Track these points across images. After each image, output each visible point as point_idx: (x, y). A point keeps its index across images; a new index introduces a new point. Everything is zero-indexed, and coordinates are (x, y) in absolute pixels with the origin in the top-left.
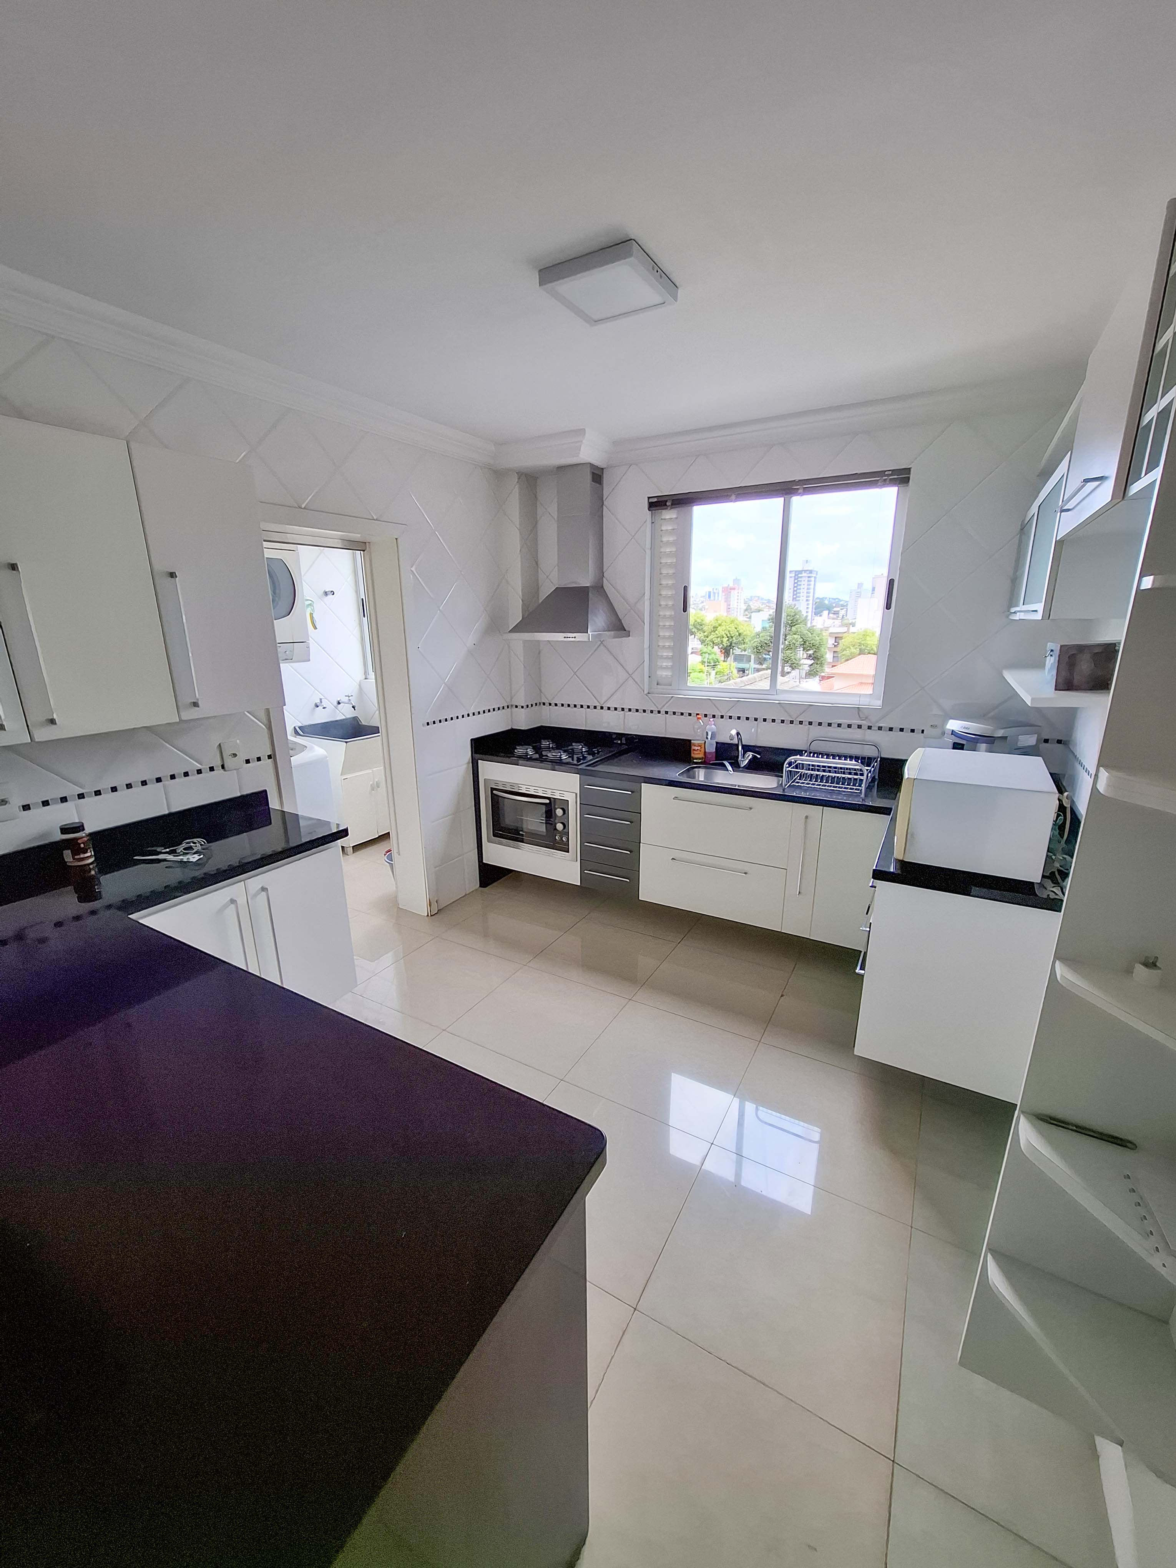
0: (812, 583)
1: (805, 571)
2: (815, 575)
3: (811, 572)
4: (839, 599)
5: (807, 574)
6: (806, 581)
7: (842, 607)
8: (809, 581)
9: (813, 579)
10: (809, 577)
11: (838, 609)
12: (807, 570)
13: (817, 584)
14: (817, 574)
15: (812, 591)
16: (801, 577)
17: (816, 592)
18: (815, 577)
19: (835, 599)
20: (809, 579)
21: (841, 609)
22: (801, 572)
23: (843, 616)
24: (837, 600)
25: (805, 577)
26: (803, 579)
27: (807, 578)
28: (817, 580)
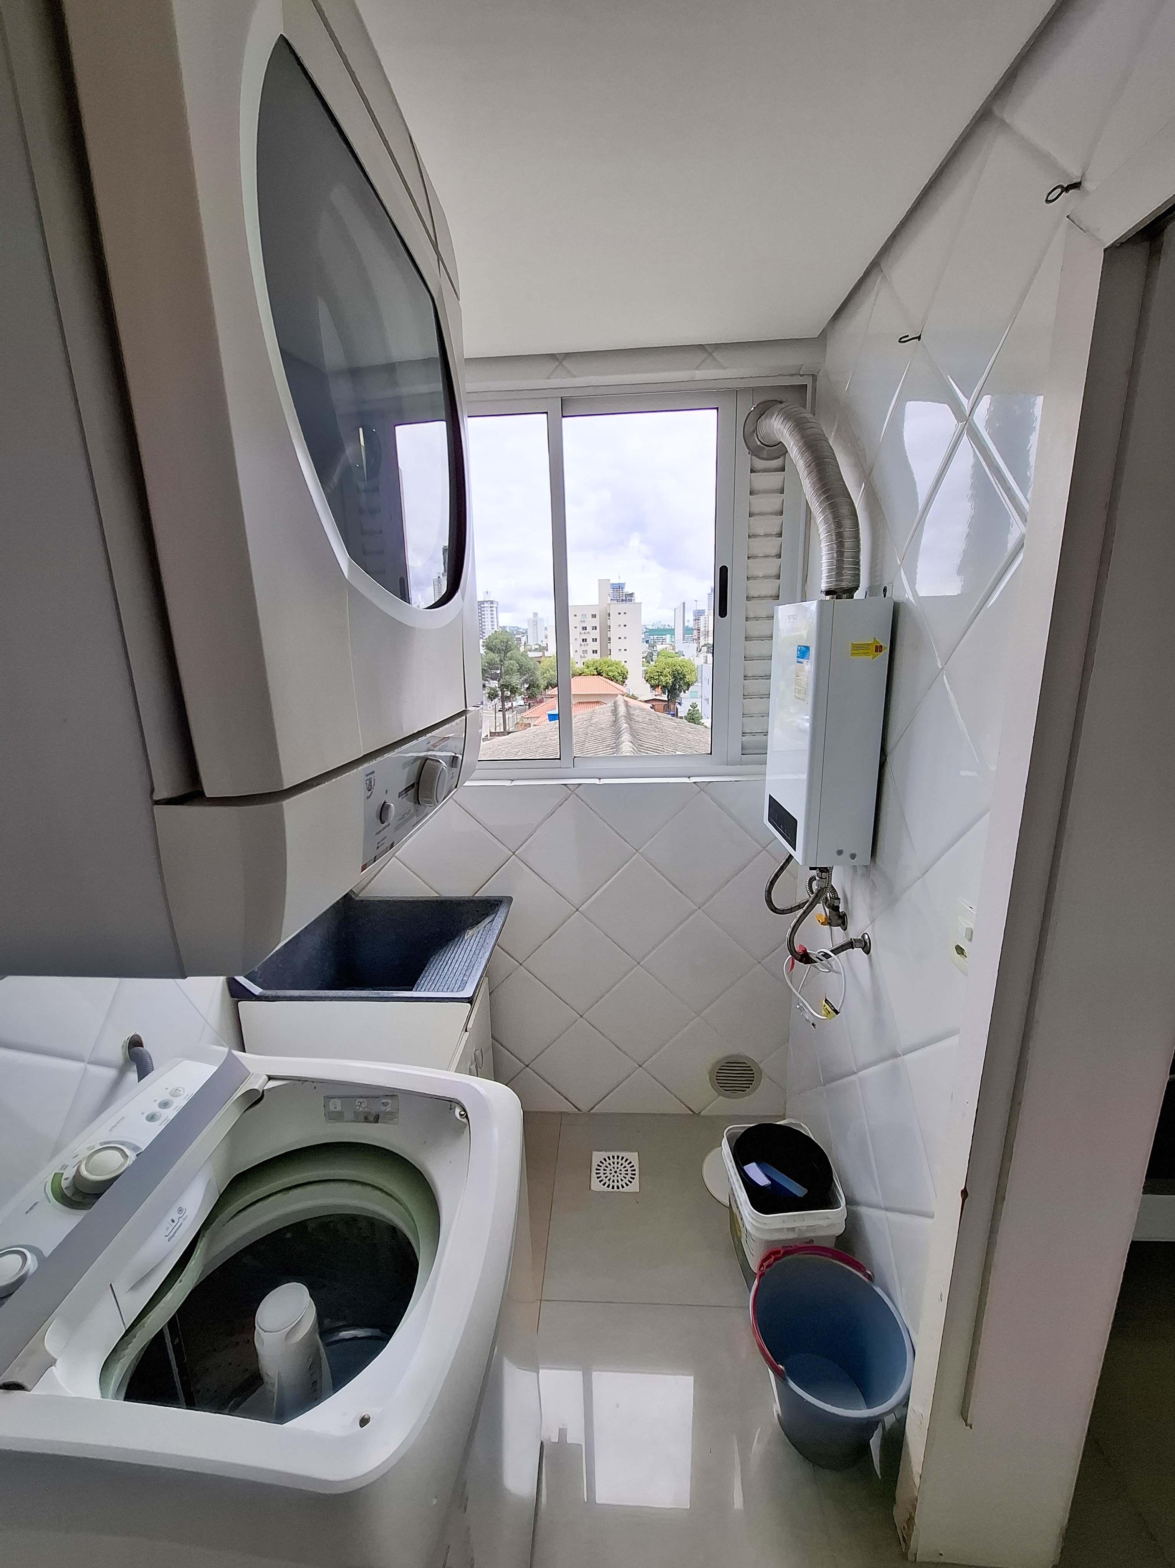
0: (495, 612)
1: (487, 602)
2: (496, 606)
3: (492, 602)
4: (518, 627)
5: (489, 604)
6: (489, 611)
7: (522, 634)
8: (492, 611)
9: (494, 609)
10: (491, 607)
11: (520, 636)
12: (488, 601)
13: (500, 615)
14: (498, 604)
15: (495, 620)
16: (484, 607)
17: (499, 620)
18: (496, 607)
19: (514, 627)
20: (492, 609)
21: (522, 636)
22: (483, 602)
23: (525, 642)
24: (516, 628)
25: (487, 607)
26: (485, 609)
27: (489, 608)
28: (499, 610)
